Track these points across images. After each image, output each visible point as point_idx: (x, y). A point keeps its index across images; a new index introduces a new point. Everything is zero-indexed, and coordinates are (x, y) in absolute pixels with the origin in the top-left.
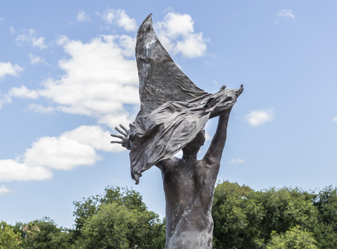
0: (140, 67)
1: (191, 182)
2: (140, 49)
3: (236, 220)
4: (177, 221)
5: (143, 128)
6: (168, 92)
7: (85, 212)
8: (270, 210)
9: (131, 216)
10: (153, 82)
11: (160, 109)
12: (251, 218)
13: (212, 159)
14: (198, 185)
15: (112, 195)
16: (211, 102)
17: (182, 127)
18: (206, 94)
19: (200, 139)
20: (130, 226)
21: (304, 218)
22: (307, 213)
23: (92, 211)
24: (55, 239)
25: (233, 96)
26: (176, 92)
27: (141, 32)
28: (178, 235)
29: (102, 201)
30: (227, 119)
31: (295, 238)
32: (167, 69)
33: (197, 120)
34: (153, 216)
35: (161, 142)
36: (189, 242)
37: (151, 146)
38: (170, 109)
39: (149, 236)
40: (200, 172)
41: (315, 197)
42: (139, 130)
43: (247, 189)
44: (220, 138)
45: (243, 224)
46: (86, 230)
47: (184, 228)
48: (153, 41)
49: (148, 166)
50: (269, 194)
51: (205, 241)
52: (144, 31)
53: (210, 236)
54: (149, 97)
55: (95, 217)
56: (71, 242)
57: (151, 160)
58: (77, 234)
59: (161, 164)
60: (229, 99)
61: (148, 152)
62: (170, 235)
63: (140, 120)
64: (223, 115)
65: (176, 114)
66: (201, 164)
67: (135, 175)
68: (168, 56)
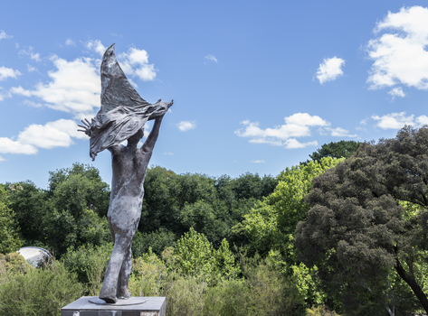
0: (103, 80)
1: (131, 162)
2: (104, 68)
3: (162, 192)
4: (119, 188)
5: (101, 122)
6: (121, 99)
7: (57, 179)
8: (185, 188)
9: (90, 184)
10: (111, 91)
11: (114, 110)
12: (172, 192)
13: (147, 148)
14: (136, 165)
15: (78, 169)
16: (151, 109)
17: (128, 124)
18: (147, 104)
19: (140, 134)
20: (89, 191)
21: (207, 195)
22: (210, 191)
23: (63, 179)
24: (34, 196)
25: (166, 107)
26: (126, 100)
27: (106, 55)
28: (119, 198)
29: (70, 172)
30: (160, 122)
31: (200, 207)
32: (122, 84)
33: (140, 121)
34: (105, 185)
35: (113, 134)
36: (126, 203)
37: (105, 135)
38: (121, 111)
39: (101, 199)
40: (138, 156)
41: (215, 182)
42: (98, 124)
43: (172, 172)
44: (154, 135)
45: (166, 196)
46: (57, 192)
47: (124, 194)
48: (114, 63)
49: (102, 149)
50: (186, 177)
51: (137, 203)
52: (108, 55)
53: (141, 200)
54: (107, 101)
55: (64, 183)
56: (45, 199)
57: (104, 145)
58: (50, 194)
59: (111, 148)
60: (163, 108)
61: (103, 139)
62: (113, 198)
63: (99, 117)
64: (158, 119)
65: (125, 115)
66: (139, 151)
67: (93, 155)
68: (123, 74)
